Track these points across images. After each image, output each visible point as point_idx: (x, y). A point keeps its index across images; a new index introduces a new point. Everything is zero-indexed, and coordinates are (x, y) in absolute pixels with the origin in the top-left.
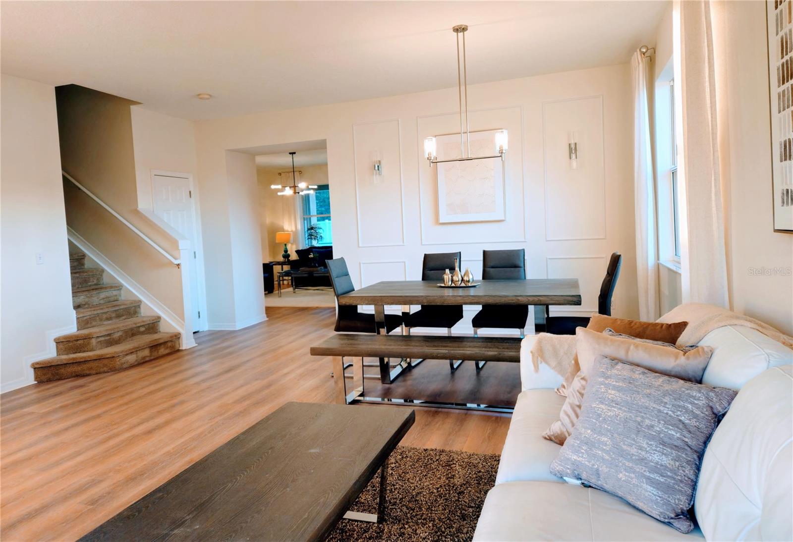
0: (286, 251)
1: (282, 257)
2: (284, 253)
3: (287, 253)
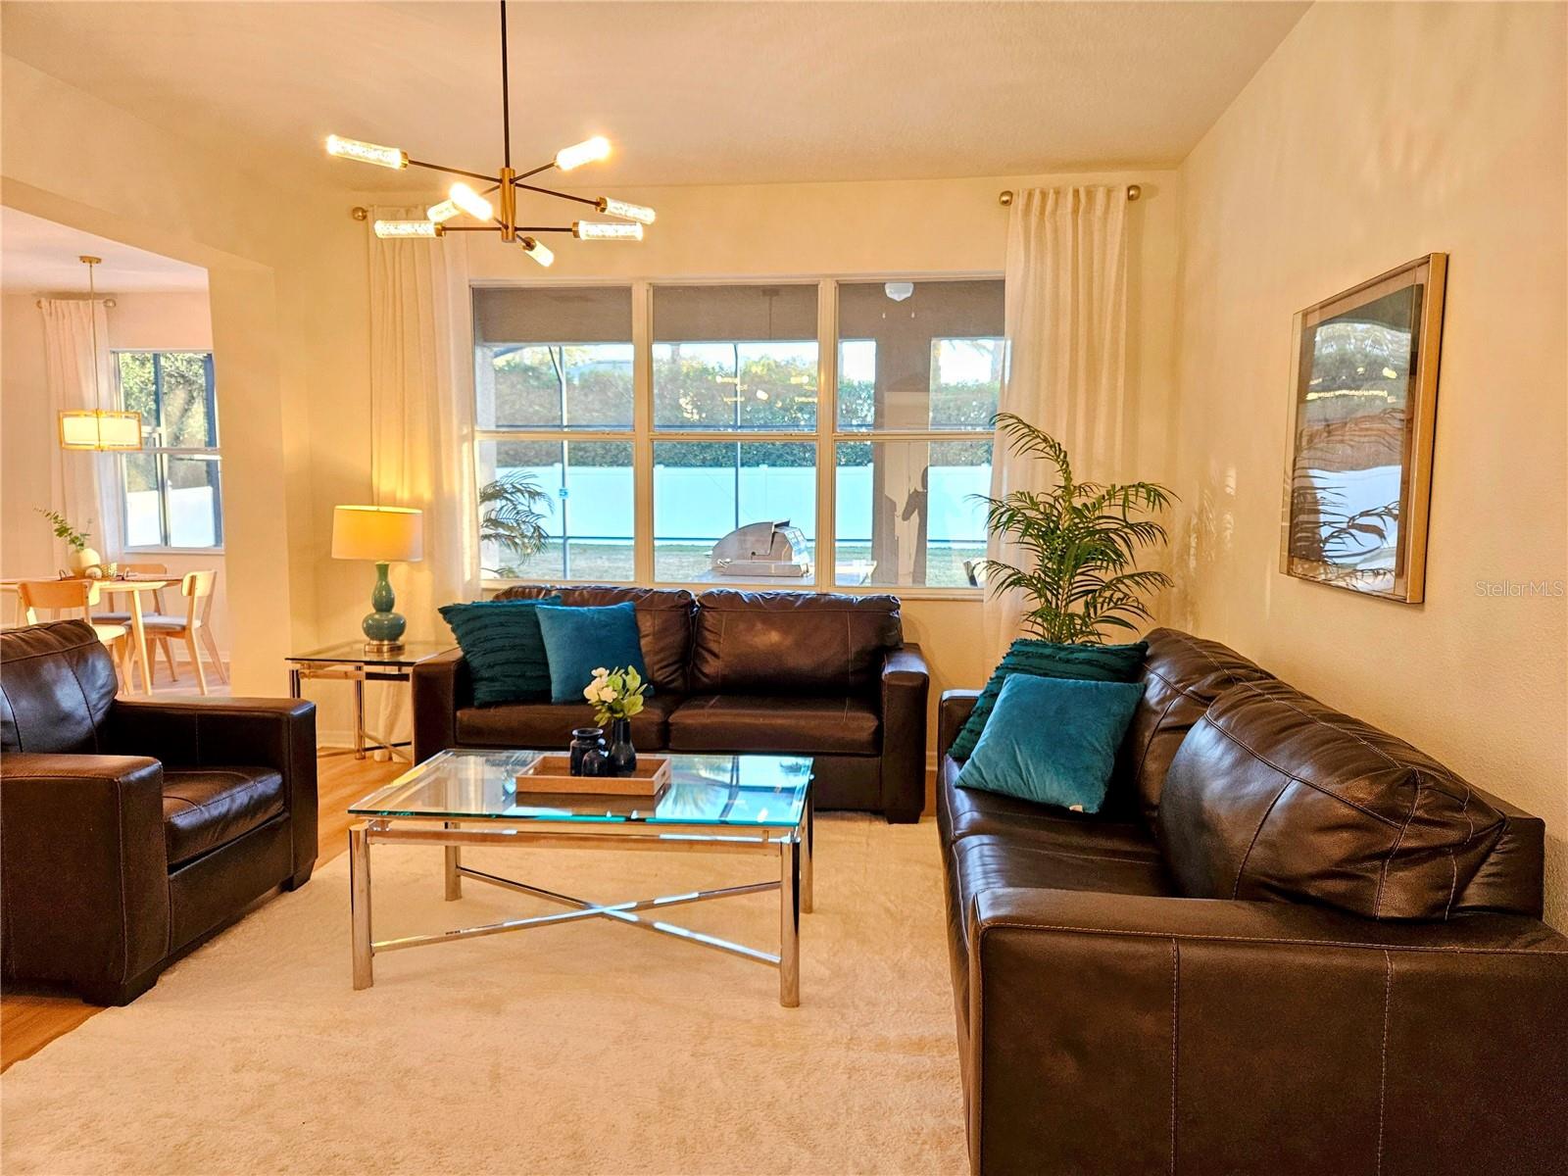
0: (385, 604)
1: (362, 632)
2: (374, 611)
3: (391, 616)
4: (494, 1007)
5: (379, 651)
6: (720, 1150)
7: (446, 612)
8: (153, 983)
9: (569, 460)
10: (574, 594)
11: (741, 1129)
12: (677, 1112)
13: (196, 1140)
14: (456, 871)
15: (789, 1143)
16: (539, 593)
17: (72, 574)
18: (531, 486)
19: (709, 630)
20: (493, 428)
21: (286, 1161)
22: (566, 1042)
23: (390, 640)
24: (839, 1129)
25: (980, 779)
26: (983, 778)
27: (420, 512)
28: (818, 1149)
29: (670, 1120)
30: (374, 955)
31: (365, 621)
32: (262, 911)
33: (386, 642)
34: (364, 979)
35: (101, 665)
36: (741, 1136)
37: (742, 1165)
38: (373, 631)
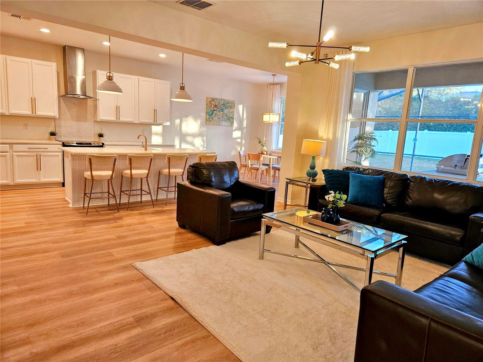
0: (313, 167)
1: (306, 174)
2: (310, 169)
3: (314, 171)
4: (284, 274)
5: (309, 180)
6: (308, 331)
7: (323, 171)
8: (224, 243)
9: (419, 128)
10: (367, 171)
11: (318, 329)
12: (305, 317)
13: (209, 275)
14: (298, 240)
15: (328, 339)
16: (356, 169)
17: (260, 153)
18: (374, 136)
19: (411, 190)
20: (374, 118)
21: (220, 286)
22: (293, 289)
23: (312, 177)
24: (346, 344)
25: (473, 261)
26: (474, 261)
27: (326, 142)
28: (335, 345)
29: (302, 318)
30: (264, 252)
31: (307, 171)
32: (254, 236)
33: (311, 178)
34: (262, 257)
35: (236, 172)
36: (316, 330)
37: (310, 336)
38: (309, 174)
